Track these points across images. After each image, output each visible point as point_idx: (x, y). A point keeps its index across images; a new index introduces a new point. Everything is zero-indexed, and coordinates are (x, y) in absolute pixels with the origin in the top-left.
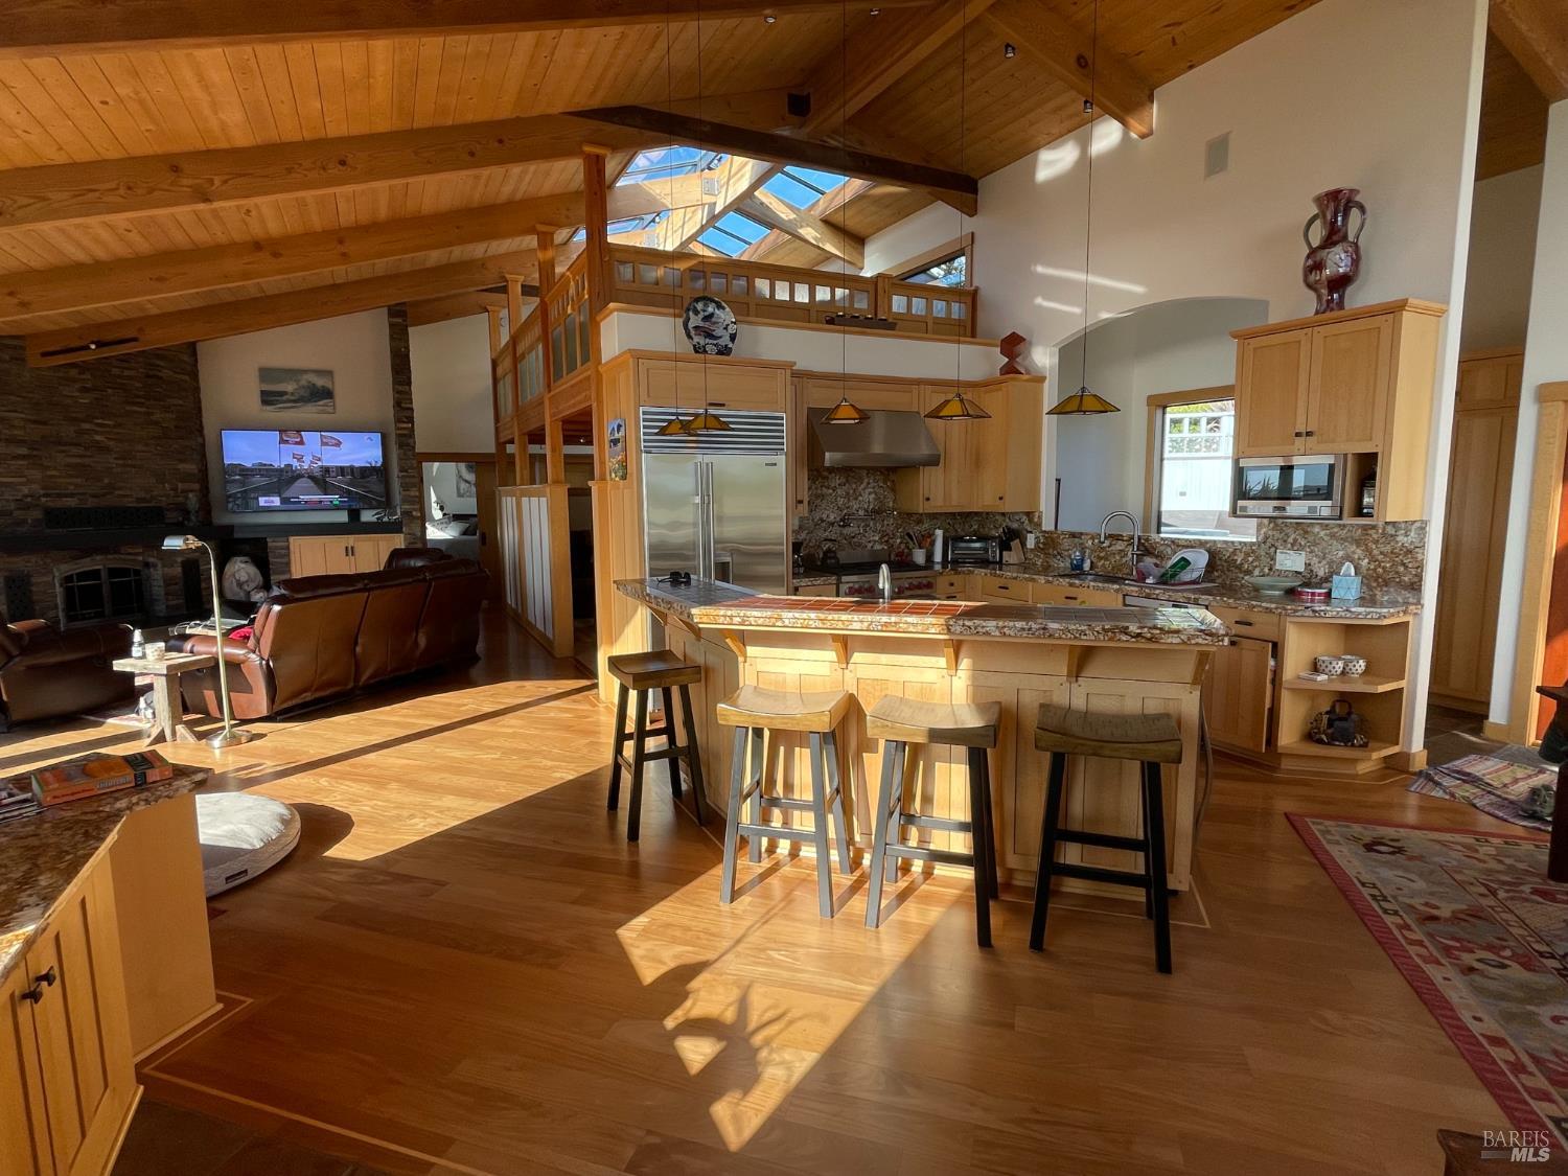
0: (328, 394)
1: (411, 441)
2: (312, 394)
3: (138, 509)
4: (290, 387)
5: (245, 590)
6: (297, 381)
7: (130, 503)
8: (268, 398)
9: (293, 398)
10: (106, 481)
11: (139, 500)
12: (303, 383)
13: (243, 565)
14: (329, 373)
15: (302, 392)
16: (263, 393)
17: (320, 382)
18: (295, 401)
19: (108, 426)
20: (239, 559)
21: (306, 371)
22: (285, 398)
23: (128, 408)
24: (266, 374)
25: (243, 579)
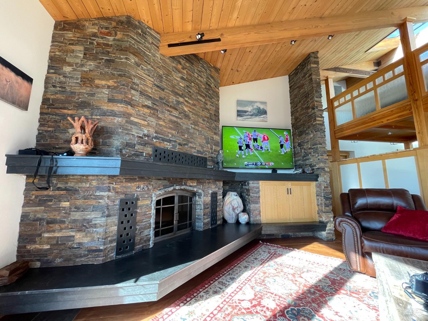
0: (265, 112)
1: (323, 127)
2: (258, 112)
3: (198, 157)
4: (249, 109)
5: (236, 213)
6: (253, 106)
7: (194, 152)
8: (240, 114)
9: (250, 114)
10: (186, 136)
11: (198, 152)
12: (255, 107)
13: (235, 197)
14: (264, 103)
15: (254, 111)
16: (238, 111)
17: (262, 107)
18: (252, 115)
19: (190, 103)
20: (233, 193)
21: (256, 102)
22: (247, 113)
23: (199, 97)
24: (239, 103)
25: (236, 206)
